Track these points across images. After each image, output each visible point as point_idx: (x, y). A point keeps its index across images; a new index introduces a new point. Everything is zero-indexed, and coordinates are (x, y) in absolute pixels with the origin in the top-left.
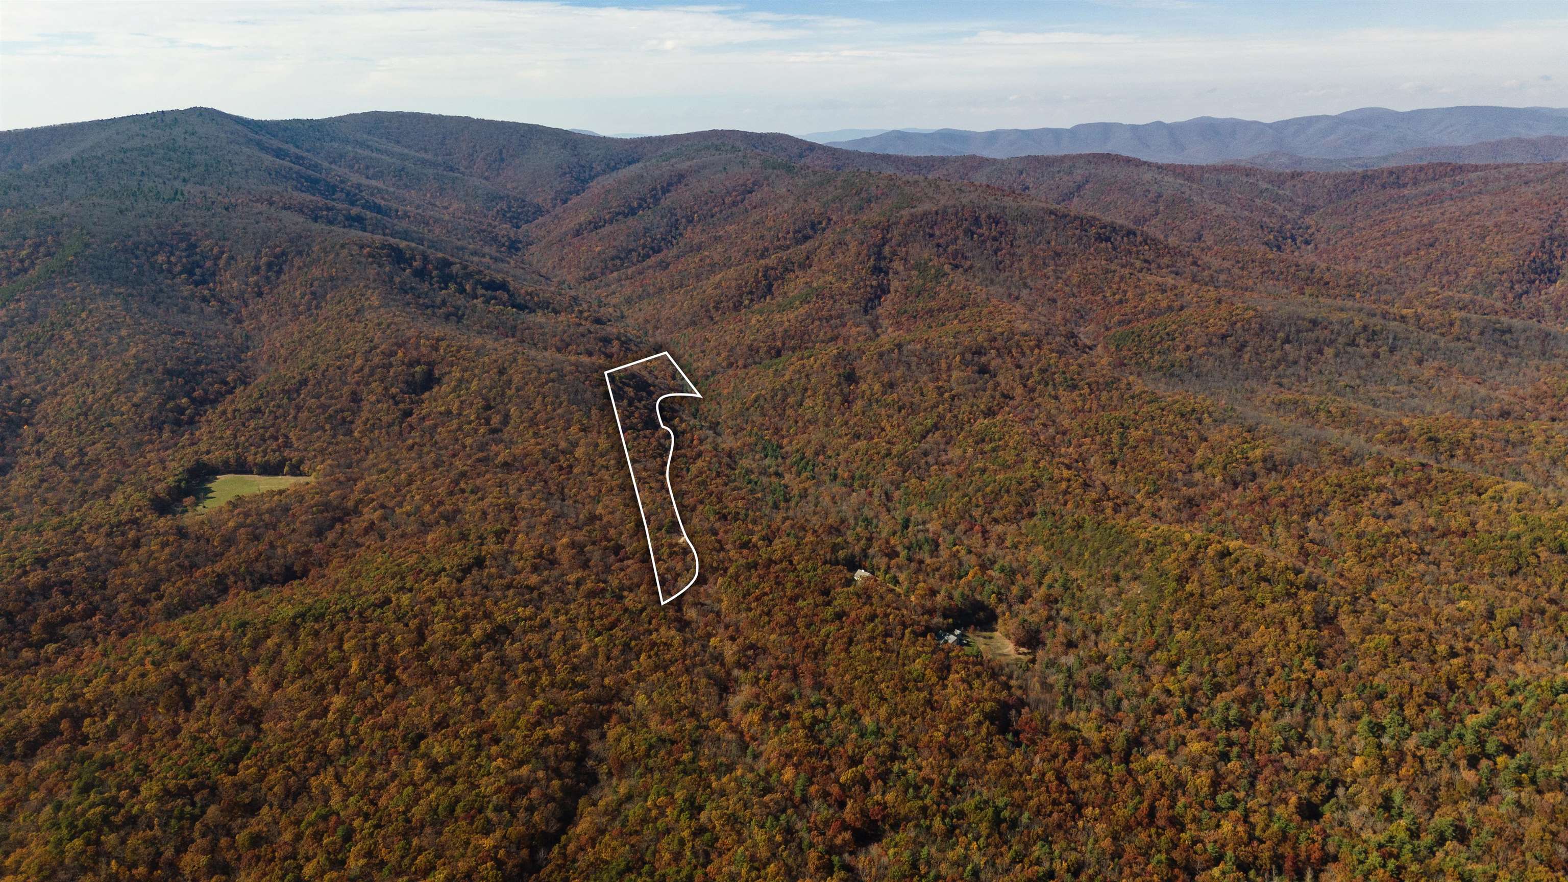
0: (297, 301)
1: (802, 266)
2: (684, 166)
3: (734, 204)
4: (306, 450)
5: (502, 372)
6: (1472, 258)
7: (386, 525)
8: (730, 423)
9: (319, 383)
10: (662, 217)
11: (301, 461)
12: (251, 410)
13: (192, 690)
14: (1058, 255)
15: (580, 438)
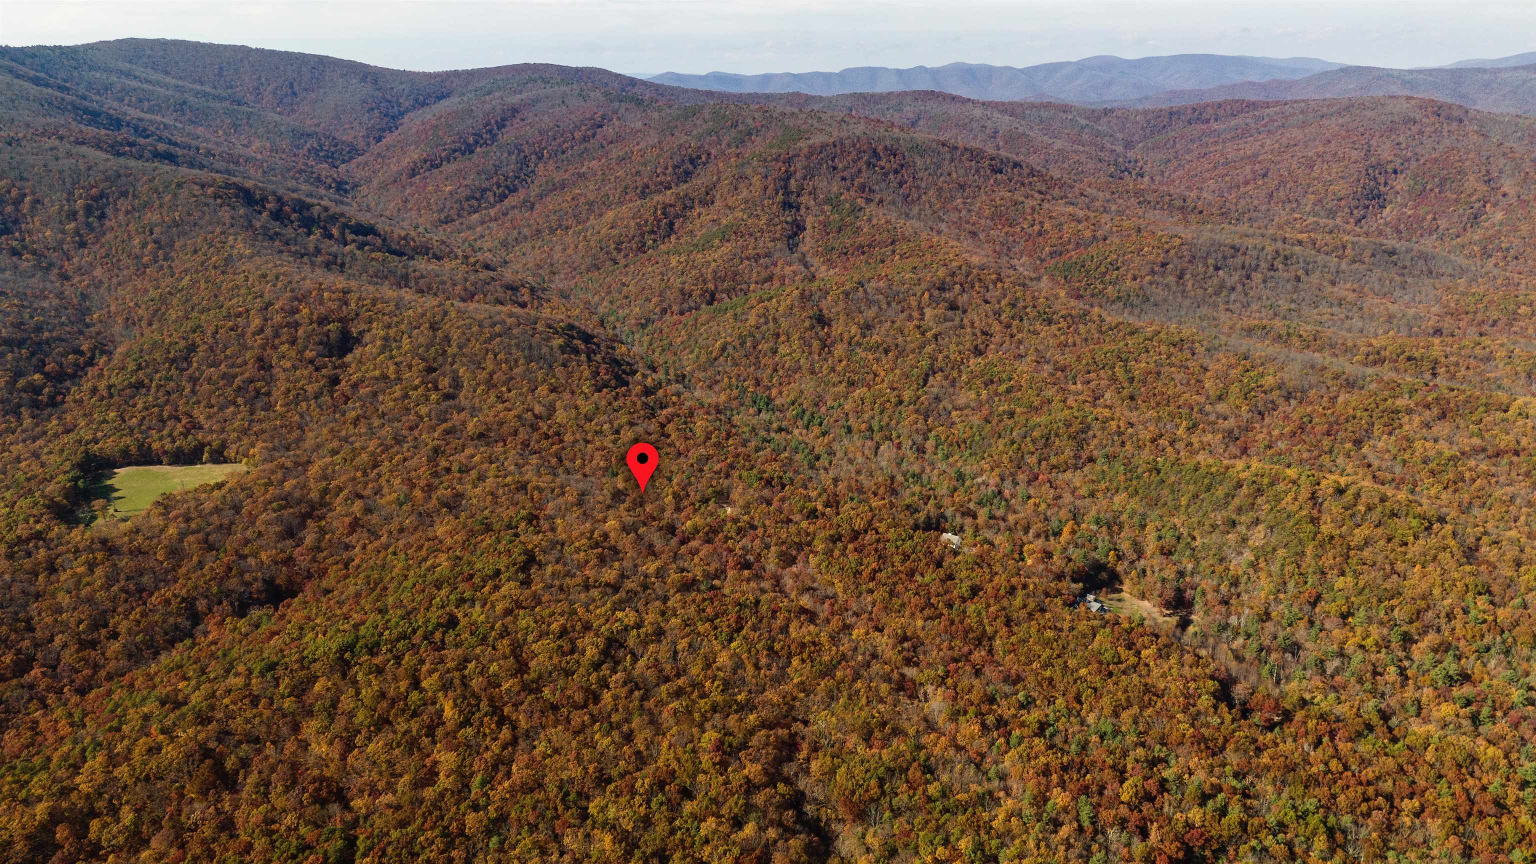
0: (137, 251)
1: (704, 203)
2: (515, 99)
3: (585, 139)
4: (223, 430)
5: (434, 327)
6: (1309, 185)
7: (374, 519)
8: (701, 375)
9: (211, 349)
10: (509, 154)
11: (224, 446)
12: (131, 386)
13: (230, 763)
14: (962, 187)
15: (555, 401)
